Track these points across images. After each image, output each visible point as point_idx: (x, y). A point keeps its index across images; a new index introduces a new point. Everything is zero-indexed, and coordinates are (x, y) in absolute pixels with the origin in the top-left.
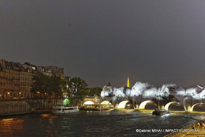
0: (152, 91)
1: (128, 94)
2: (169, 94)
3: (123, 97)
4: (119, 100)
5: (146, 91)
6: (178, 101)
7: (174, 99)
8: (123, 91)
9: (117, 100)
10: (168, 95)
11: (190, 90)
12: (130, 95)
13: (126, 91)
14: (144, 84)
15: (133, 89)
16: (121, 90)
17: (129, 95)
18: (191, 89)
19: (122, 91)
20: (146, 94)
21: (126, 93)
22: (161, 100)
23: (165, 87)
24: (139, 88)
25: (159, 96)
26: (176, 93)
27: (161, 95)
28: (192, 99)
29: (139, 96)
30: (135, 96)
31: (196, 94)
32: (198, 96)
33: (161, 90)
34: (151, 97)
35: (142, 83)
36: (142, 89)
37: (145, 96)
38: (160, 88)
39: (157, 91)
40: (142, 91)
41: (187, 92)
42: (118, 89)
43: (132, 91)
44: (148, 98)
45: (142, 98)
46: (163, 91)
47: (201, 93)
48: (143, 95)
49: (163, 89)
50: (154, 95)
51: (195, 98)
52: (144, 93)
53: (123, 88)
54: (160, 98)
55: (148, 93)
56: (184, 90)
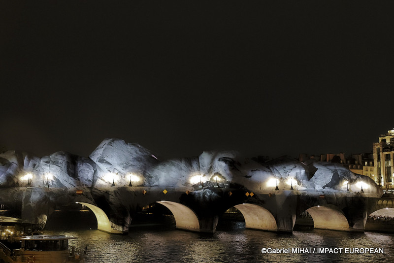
0: (173, 168)
1: (86, 178)
2: (228, 179)
3: (66, 189)
4: (51, 199)
5: (153, 171)
6: (260, 201)
7: (249, 196)
8: (68, 167)
9: (45, 199)
10: (228, 182)
11: (286, 170)
12: (94, 181)
13: (80, 169)
14: (137, 149)
15: (102, 161)
17: (90, 184)
18: (288, 168)
19: (64, 166)
20: (157, 179)
21: (80, 175)
22: (214, 197)
23: (213, 160)
24: (124, 160)
25: (201, 187)
26: (247, 177)
27: (205, 182)
28: (299, 196)
29: (130, 185)
30: (113, 184)
31: (305, 182)
32: (310, 186)
33: (201, 166)
34: (175, 188)
35: (126, 143)
36: (136, 163)
37: (152, 185)
38: (195, 162)
39: (190, 169)
40: (140, 170)
41: (277, 175)
42: (42, 161)
43: (100, 169)
44: (165, 192)
45: (145, 192)
46: (209, 172)
47: (314, 178)
48: (147, 184)
49: (206, 165)
50: (184, 184)
51: (305, 193)
52: (150, 177)
53: (63, 159)
54: (210, 191)
55: (161, 177)
56: (267, 169)
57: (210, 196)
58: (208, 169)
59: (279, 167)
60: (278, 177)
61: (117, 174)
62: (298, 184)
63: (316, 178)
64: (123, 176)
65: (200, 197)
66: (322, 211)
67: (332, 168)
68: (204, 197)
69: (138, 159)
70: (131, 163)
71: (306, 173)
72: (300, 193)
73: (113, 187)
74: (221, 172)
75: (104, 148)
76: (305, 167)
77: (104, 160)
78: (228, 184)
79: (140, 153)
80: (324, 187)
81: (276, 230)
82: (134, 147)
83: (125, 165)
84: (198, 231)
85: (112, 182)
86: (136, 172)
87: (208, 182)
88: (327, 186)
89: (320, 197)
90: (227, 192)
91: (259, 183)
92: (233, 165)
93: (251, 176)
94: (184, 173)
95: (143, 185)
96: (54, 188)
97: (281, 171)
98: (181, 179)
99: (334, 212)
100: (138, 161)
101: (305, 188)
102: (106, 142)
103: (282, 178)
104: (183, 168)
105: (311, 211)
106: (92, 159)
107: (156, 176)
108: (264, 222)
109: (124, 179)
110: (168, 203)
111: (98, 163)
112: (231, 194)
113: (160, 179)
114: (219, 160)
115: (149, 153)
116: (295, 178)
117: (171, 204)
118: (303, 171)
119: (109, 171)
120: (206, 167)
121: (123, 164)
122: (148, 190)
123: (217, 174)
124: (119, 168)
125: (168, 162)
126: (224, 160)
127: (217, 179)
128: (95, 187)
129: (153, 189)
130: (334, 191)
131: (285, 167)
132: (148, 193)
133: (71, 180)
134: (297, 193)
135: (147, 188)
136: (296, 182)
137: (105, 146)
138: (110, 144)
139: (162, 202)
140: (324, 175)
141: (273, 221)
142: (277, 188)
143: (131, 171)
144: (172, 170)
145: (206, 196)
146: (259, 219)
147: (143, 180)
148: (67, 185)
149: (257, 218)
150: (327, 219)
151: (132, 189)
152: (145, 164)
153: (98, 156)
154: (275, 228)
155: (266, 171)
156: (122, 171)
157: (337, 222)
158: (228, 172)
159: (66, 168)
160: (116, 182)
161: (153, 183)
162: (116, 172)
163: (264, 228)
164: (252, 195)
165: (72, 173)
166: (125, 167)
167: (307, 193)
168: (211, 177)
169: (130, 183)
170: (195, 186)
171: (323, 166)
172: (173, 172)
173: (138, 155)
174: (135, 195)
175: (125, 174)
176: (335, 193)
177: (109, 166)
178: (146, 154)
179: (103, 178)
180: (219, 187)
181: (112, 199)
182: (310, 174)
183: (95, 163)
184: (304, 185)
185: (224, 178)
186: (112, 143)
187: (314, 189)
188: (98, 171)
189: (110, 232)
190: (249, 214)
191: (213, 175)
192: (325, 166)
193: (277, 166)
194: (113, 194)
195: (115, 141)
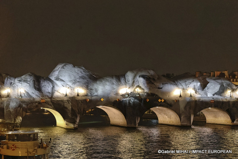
0: (108, 83)
1: (47, 91)
2: (146, 91)
3: (34, 99)
4: (24, 106)
5: (93, 85)
6: (169, 105)
7: (161, 101)
8: (34, 84)
9: (20, 106)
11: (187, 83)
12: (53, 93)
13: (43, 85)
14: (82, 70)
15: (58, 79)
16: (25, 81)
17: (50, 95)
19: (31, 83)
20: (96, 91)
21: (43, 89)
24: (73, 78)
25: (127, 96)
26: (159, 88)
27: (129, 92)
28: (196, 101)
29: (78, 95)
30: (66, 95)
31: (200, 91)
32: (204, 94)
33: (127, 82)
34: (109, 97)
35: (74, 66)
36: (81, 80)
37: (93, 95)
38: (123, 79)
39: (119, 83)
40: (84, 85)
41: (180, 87)
42: (16, 80)
43: (57, 85)
44: (102, 100)
45: (88, 100)
46: (132, 85)
47: (206, 88)
48: (89, 94)
49: (130, 81)
50: (115, 94)
51: (200, 99)
52: (91, 89)
53: (31, 78)
54: (133, 98)
55: (99, 89)
56: (173, 83)
57: (134, 102)
58: (132, 83)
59: (182, 81)
60: (181, 88)
61: (68, 88)
62: (196, 93)
63: (208, 88)
64: (72, 89)
65: (126, 103)
66: (212, 111)
67: (220, 81)
68: (129, 103)
69: (82, 78)
70: (78, 80)
71: (201, 85)
72: (197, 99)
73: (66, 97)
74: (141, 85)
75: (59, 71)
76: (200, 81)
77: (60, 78)
78: (146, 94)
79: (84, 73)
80: (214, 95)
81: (180, 125)
82: (79, 69)
83: (74, 81)
84: (126, 126)
85: (65, 94)
86: (82, 86)
87: (131, 92)
88: (216, 94)
89: (211, 101)
90: (145, 99)
91: (168, 93)
92: (149, 81)
93: (162, 88)
94: (115, 86)
95: (86, 95)
96: (25, 98)
97: (183, 84)
98: (113, 90)
99: (221, 112)
100: (83, 79)
101: (200, 96)
102: (59, 66)
103: (184, 89)
104: (114, 83)
105: (204, 112)
106: (51, 78)
107: (96, 89)
108: (172, 119)
109: (73, 91)
110: (104, 108)
111: (55, 81)
112: (148, 100)
113: (98, 91)
114: (140, 77)
115: (90, 73)
116: (193, 89)
117: (107, 108)
118: (199, 84)
119: (63, 86)
120: (131, 82)
121: (72, 81)
122: (90, 98)
123: (138, 86)
124: (70, 84)
125: (103, 79)
126: (143, 77)
127: (138, 90)
128: (53, 97)
129: (93, 98)
130: (221, 97)
131: (186, 81)
132: (91, 101)
133: (37, 93)
134: (195, 99)
135: (90, 97)
136: (194, 92)
137: (60, 69)
138: (63, 67)
139: (100, 107)
140: (214, 86)
141: (178, 119)
142: (180, 96)
143: (78, 86)
144: (107, 84)
145: (131, 102)
146: (168, 117)
147: (87, 92)
148: (34, 96)
149: (167, 117)
150: (215, 117)
151: (79, 98)
152: (88, 81)
153: (55, 76)
154: (179, 124)
155: (173, 84)
156: (72, 86)
157: (223, 118)
158: (146, 85)
159: (33, 85)
160: (68, 93)
161: (94, 94)
162: (68, 86)
163: (171, 123)
164: (163, 101)
165: (37, 88)
166: (74, 83)
167: (202, 99)
168: (134, 89)
169: (78, 94)
170: (123, 96)
171: (213, 80)
172: (107, 86)
173: (83, 75)
174: (81, 102)
175: (74, 88)
176: (222, 99)
177: (62, 83)
178: (88, 74)
179: (59, 91)
180: (140, 96)
181: (66, 105)
182: (204, 86)
183: (53, 81)
184: (199, 94)
185: (143, 89)
186: (64, 66)
187: (206, 96)
188: (55, 86)
189: (65, 127)
190: (161, 114)
191: (135, 87)
192: (215, 80)
193: (180, 80)
194: (67, 101)
195: (66, 66)
